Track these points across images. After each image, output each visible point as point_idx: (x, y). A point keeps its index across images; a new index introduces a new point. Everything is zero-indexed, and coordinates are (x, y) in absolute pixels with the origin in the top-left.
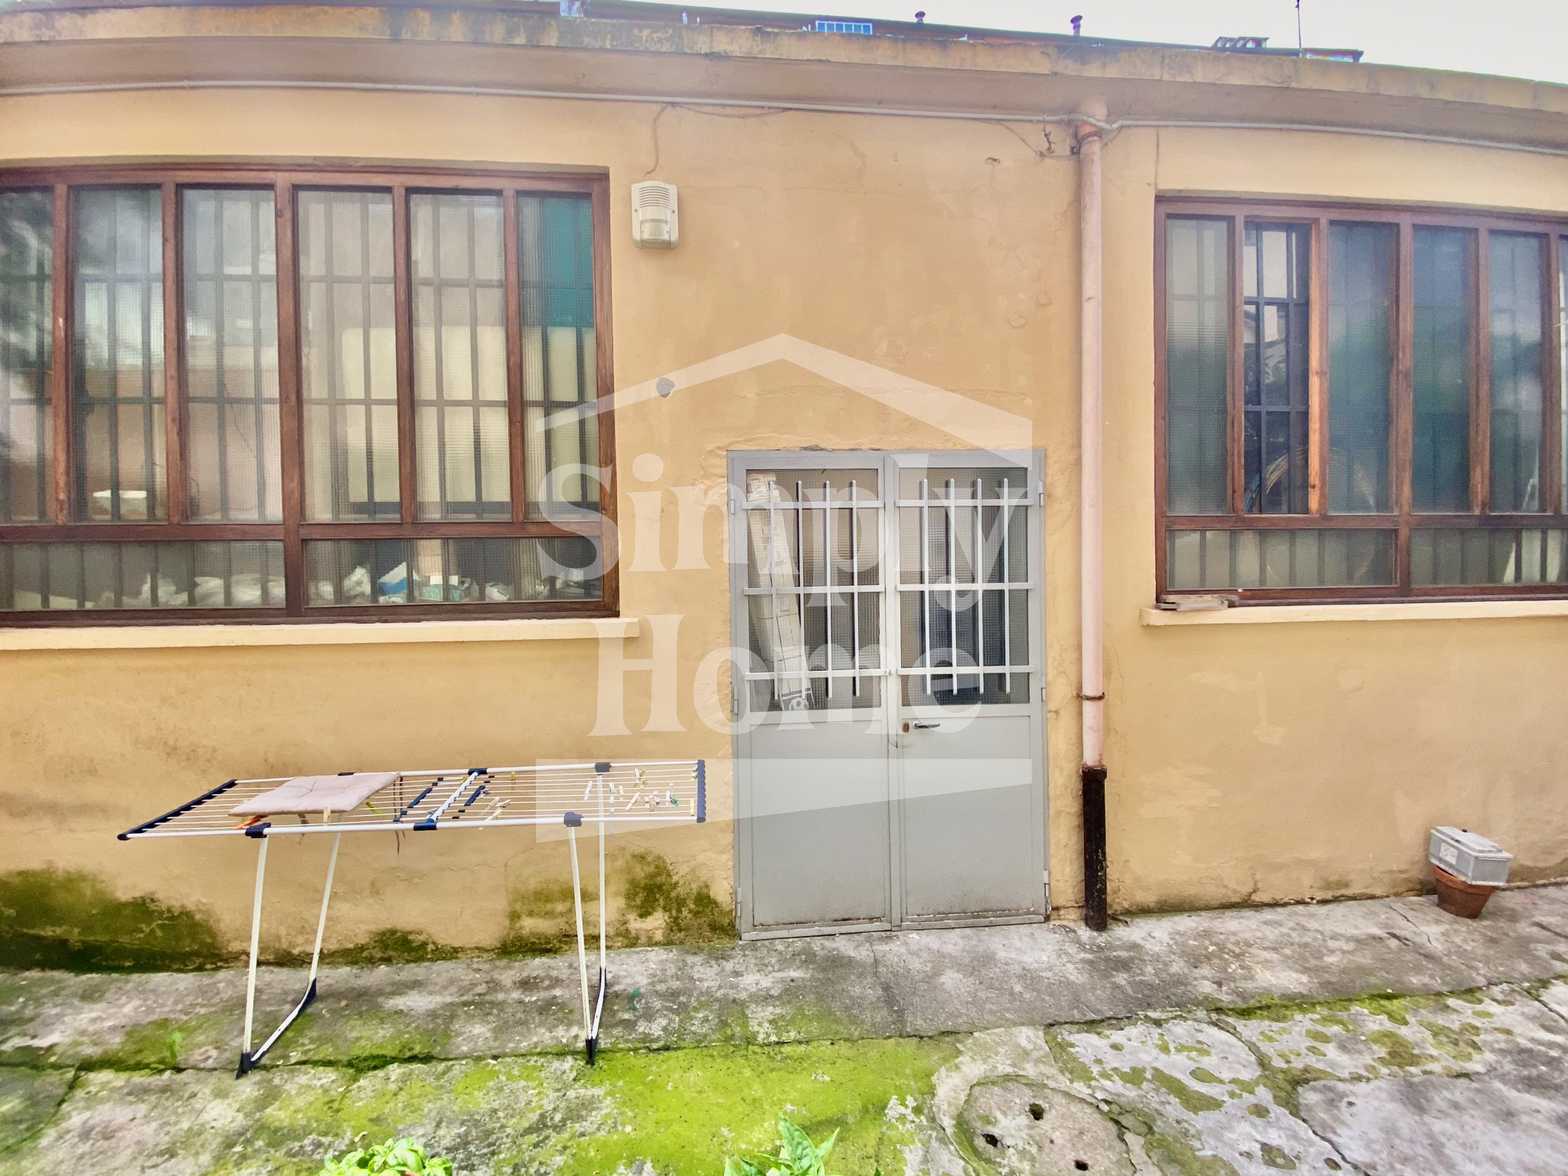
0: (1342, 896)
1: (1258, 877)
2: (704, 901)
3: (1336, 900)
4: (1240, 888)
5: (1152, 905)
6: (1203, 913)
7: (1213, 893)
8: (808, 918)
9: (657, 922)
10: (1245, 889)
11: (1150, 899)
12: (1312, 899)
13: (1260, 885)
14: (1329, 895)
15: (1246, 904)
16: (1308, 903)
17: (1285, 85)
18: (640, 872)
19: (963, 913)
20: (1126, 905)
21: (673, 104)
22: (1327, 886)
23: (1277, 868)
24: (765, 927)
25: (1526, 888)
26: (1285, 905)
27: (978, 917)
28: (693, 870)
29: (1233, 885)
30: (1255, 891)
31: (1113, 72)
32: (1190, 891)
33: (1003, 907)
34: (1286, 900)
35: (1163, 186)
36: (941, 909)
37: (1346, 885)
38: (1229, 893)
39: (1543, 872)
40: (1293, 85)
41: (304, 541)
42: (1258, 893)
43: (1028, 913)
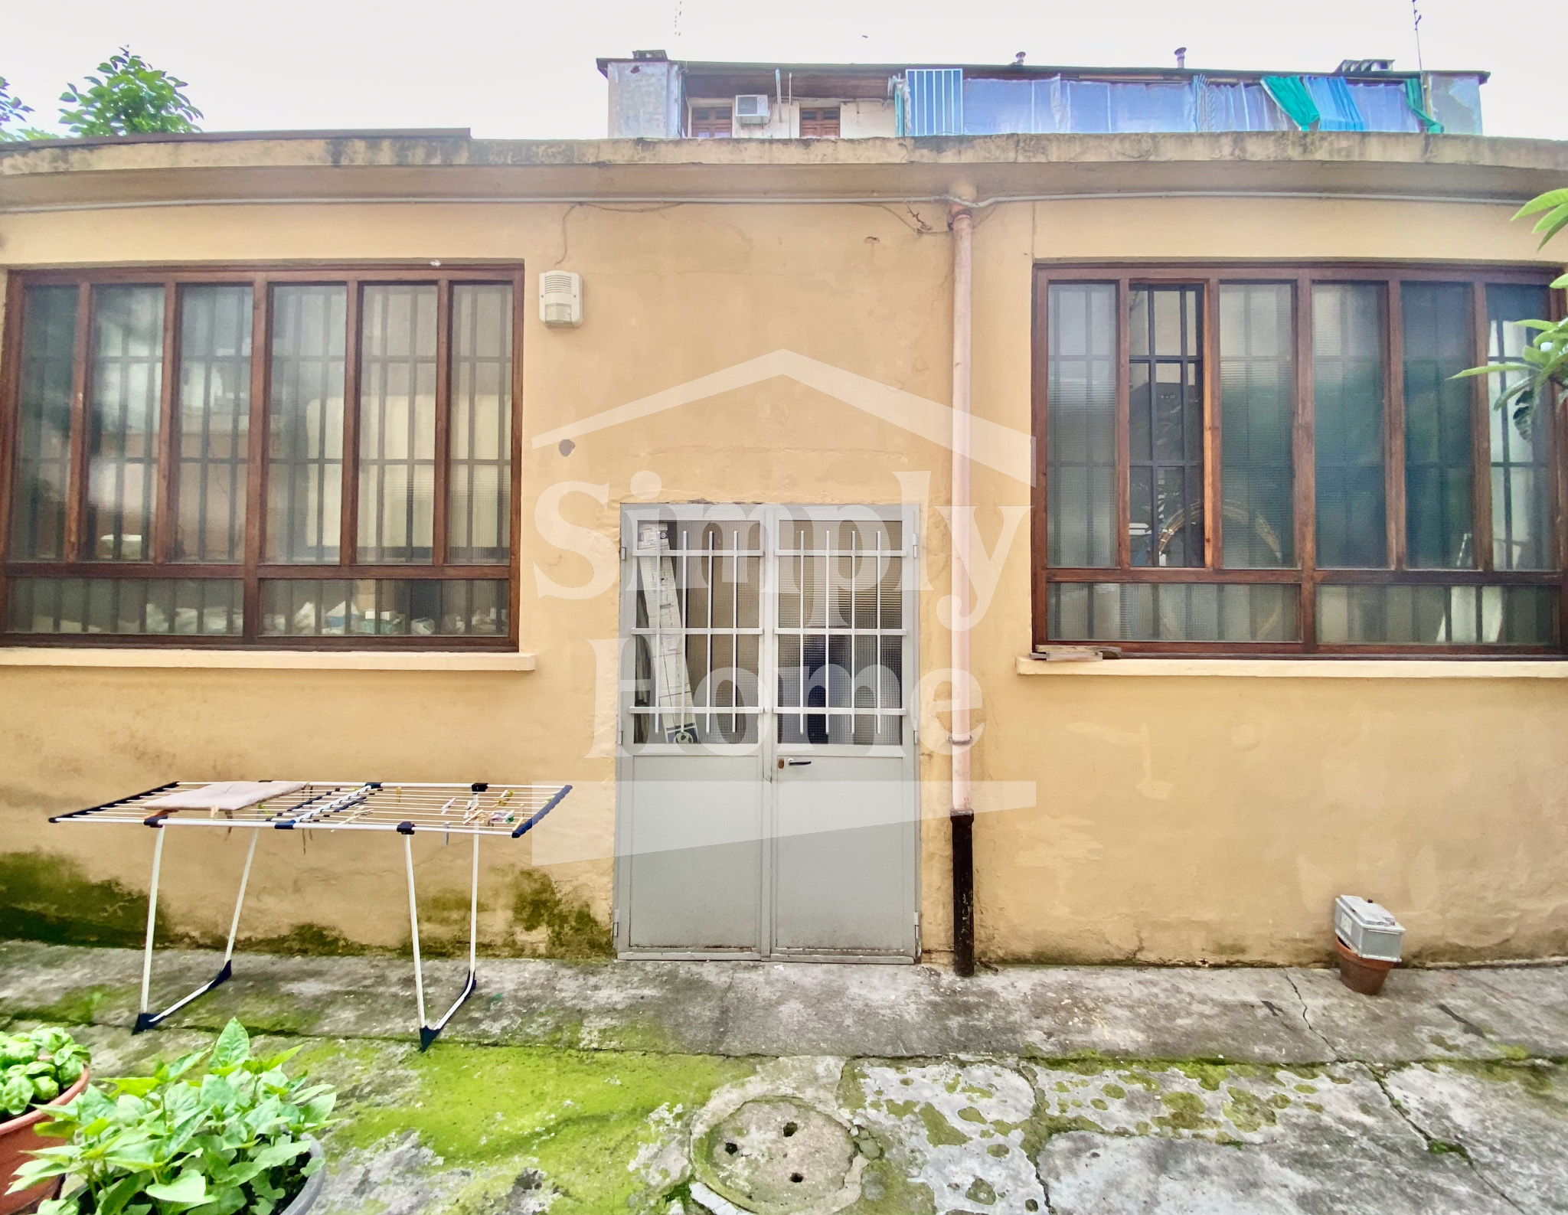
0: (1238, 961)
1: (1143, 935)
2: (585, 919)
3: (1230, 965)
4: (1122, 943)
5: (1029, 956)
6: (1082, 969)
7: (1092, 947)
8: (681, 943)
9: (541, 935)
10: (1129, 946)
11: (1026, 949)
12: (1204, 962)
13: (1145, 944)
14: (1222, 959)
15: (1130, 962)
16: (1199, 967)
17: (1143, 159)
18: (528, 887)
19: (832, 949)
20: (1001, 953)
21: (581, 203)
22: (1221, 950)
23: (1166, 927)
24: (640, 948)
25: (1454, 968)
26: (1174, 966)
27: (847, 953)
28: (575, 889)
29: (1115, 941)
30: (1141, 949)
31: (968, 157)
32: (1070, 944)
33: (876, 944)
34: (1174, 961)
35: (1038, 256)
36: (810, 943)
37: (1242, 951)
38: (1112, 950)
39: (1478, 953)
40: (1152, 158)
41: (260, 579)
42: (1144, 952)
43: (898, 954)
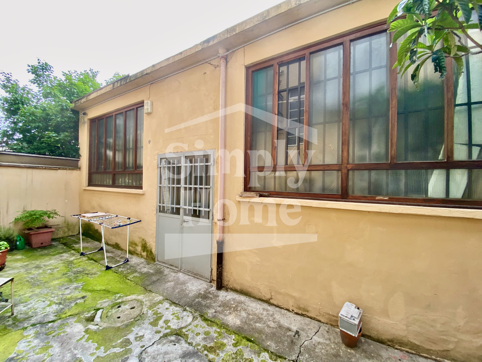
0: (306, 315)
1: (272, 294)
2: (151, 252)
4: (266, 294)
6: (252, 299)
7: (256, 293)
8: (166, 262)
10: (268, 297)
11: (238, 288)
12: (293, 311)
13: (273, 297)
14: (300, 312)
15: (268, 302)
18: (143, 243)
19: (192, 273)
20: (231, 286)
21: (152, 84)
22: (300, 308)
23: (280, 294)
24: (159, 262)
26: (282, 308)
27: (195, 275)
28: (150, 245)
32: (250, 290)
33: (202, 274)
35: (246, 64)
36: (189, 270)
37: (308, 311)
38: (262, 296)
42: (273, 300)
43: (206, 278)
